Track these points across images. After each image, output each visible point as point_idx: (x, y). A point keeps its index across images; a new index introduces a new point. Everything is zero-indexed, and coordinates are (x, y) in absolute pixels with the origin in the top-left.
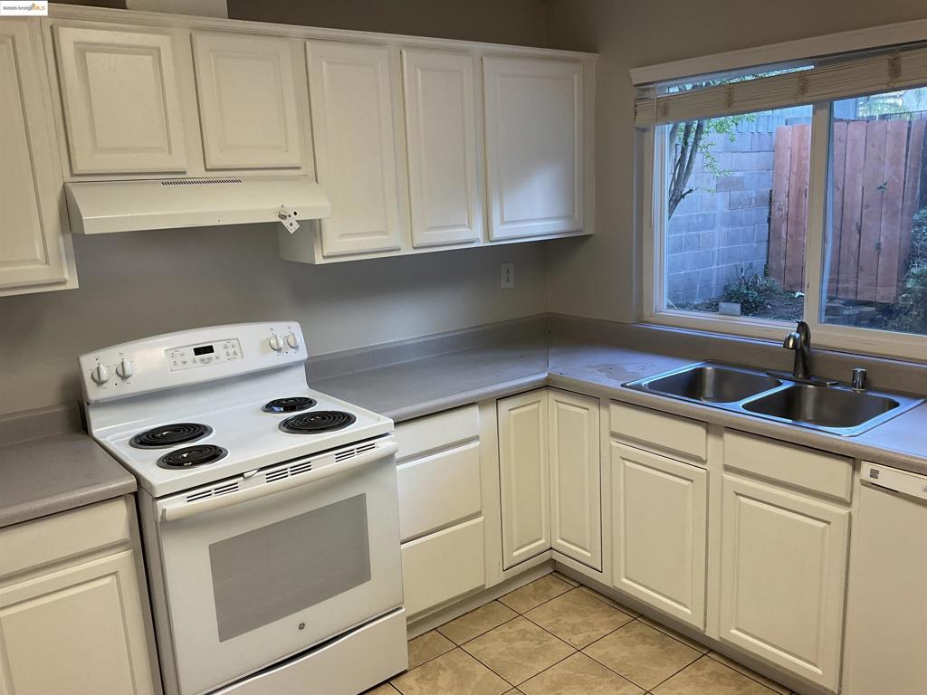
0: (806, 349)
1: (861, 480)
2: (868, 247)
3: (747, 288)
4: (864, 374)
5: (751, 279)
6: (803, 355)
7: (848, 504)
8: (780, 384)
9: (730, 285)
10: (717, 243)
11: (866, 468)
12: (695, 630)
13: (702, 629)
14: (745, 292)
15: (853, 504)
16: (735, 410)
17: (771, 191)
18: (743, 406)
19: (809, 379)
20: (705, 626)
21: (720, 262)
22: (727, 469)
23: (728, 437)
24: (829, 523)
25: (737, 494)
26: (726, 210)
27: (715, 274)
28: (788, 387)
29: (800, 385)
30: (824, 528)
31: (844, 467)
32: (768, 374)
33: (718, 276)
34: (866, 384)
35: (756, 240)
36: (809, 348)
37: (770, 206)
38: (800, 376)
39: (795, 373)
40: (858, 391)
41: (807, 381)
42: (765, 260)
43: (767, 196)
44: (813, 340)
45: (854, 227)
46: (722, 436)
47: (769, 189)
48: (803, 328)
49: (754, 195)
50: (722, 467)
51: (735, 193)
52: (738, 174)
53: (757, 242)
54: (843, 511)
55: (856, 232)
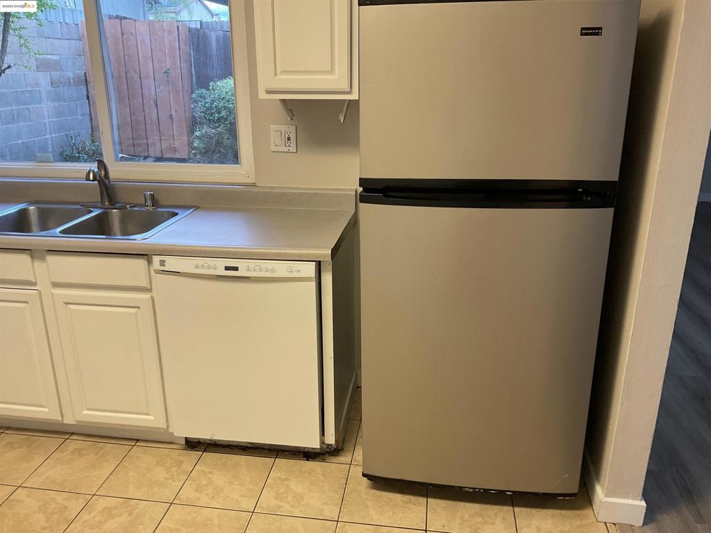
0: (106, 181)
1: (154, 270)
2: (164, 116)
3: (79, 153)
4: (152, 196)
5: (80, 146)
6: (106, 188)
7: (150, 290)
8: (91, 212)
9: (64, 151)
10: (47, 117)
11: (156, 260)
12: (56, 423)
13: (60, 419)
14: (77, 155)
15: (153, 289)
16: (55, 236)
17: (85, 73)
18: (60, 232)
19: (114, 205)
20: (62, 416)
21: (53, 133)
22: (56, 285)
23: (51, 259)
24: (139, 308)
25: (67, 304)
26: (50, 88)
27: (50, 142)
28: (97, 213)
29: (107, 210)
30: (137, 311)
31: (141, 263)
32: (81, 205)
33: (53, 144)
34: (155, 203)
35: (79, 114)
36: (109, 182)
37: (87, 85)
38: (107, 203)
39: (102, 202)
40: (151, 209)
41: (111, 207)
42: (90, 129)
43: (83, 78)
44: (112, 175)
45: (152, 103)
46: (45, 259)
47: (84, 72)
48: (102, 164)
49: (71, 76)
50: (50, 285)
51: (56, 74)
52: (55, 57)
53: (81, 115)
54: (146, 296)
55: (154, 106)
